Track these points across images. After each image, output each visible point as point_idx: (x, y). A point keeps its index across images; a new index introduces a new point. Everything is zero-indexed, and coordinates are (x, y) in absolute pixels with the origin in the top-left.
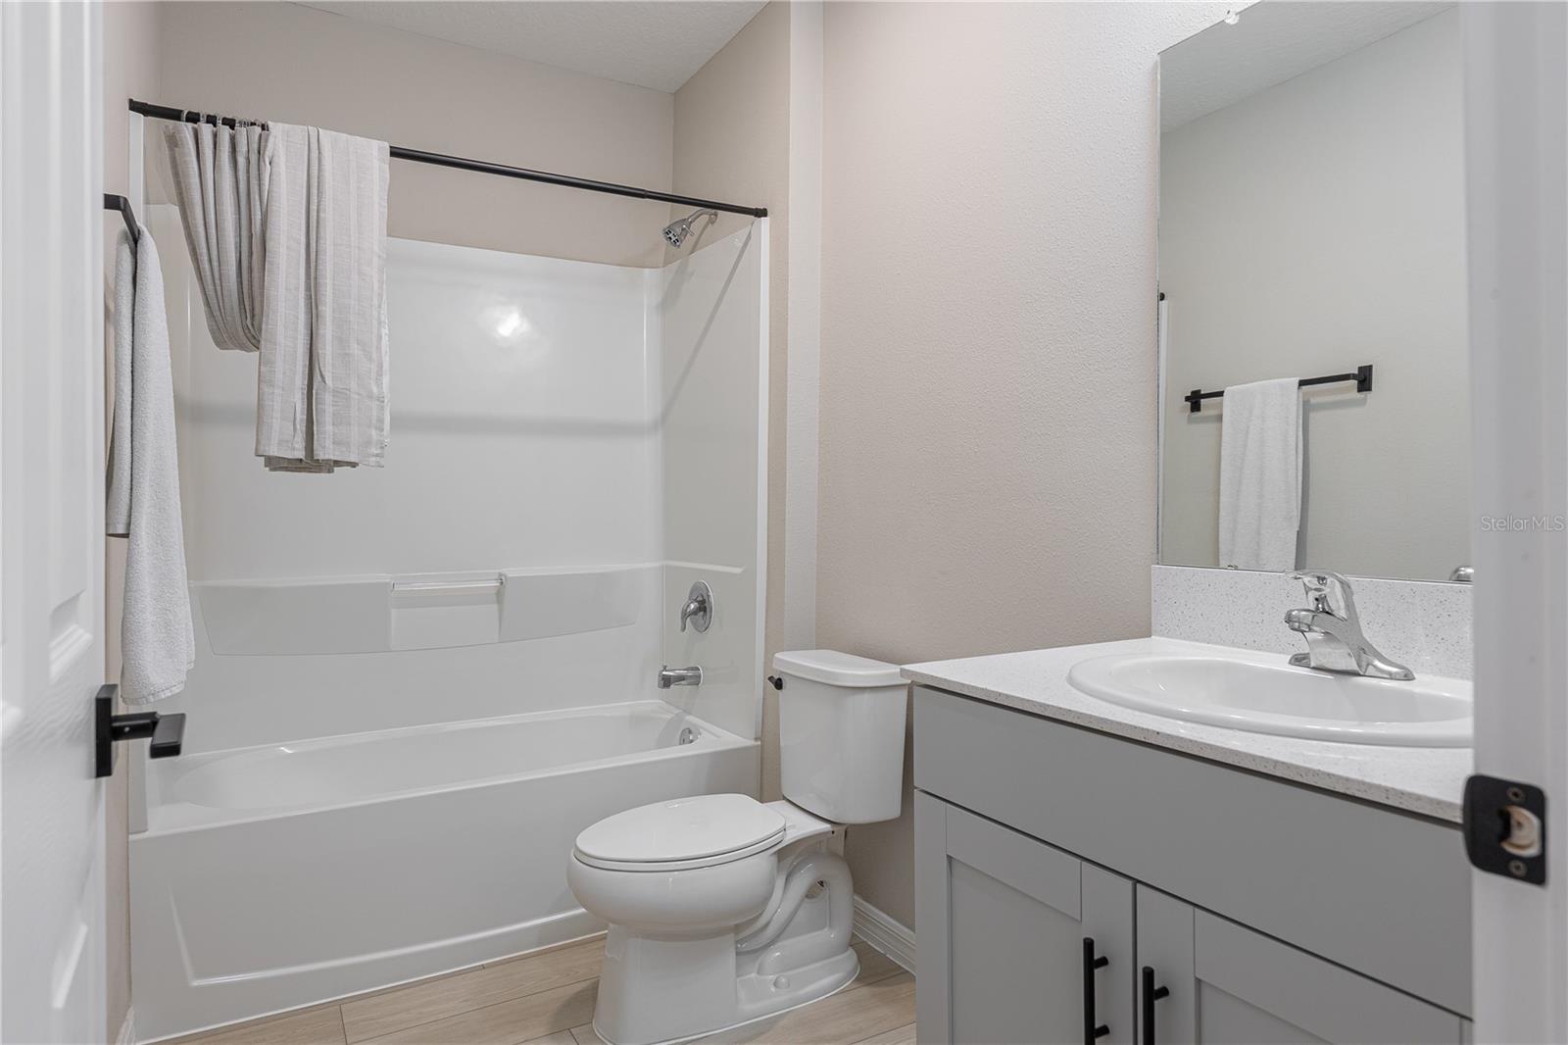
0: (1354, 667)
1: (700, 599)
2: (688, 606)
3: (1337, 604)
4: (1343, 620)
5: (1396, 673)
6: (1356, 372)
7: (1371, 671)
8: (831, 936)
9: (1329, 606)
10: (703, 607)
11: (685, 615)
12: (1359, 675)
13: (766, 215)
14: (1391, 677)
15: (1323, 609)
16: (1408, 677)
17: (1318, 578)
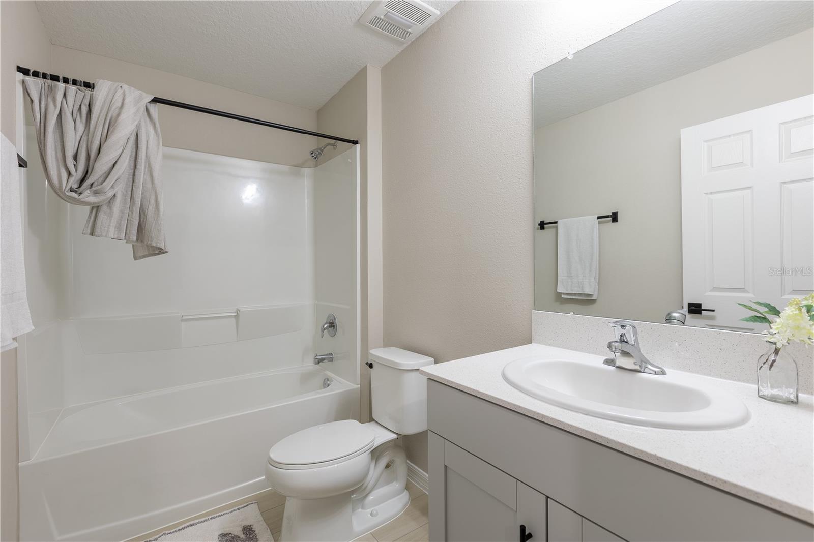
0: (637, 367)
1: (331, 321)
2: (325, 325)
3: (630, 338)
4: (633, 345)
5: (658, 371)
6: (611, 214)
7: (647, 370)
8: (396, 486)
9: (626, 339)
10: (332, 325)
11: (323, 330)
12: (640, 372)
13: (358, 144)
14: (656, 373)
15: (624, 340)
16: (663, 373)
17: (621, 326)
